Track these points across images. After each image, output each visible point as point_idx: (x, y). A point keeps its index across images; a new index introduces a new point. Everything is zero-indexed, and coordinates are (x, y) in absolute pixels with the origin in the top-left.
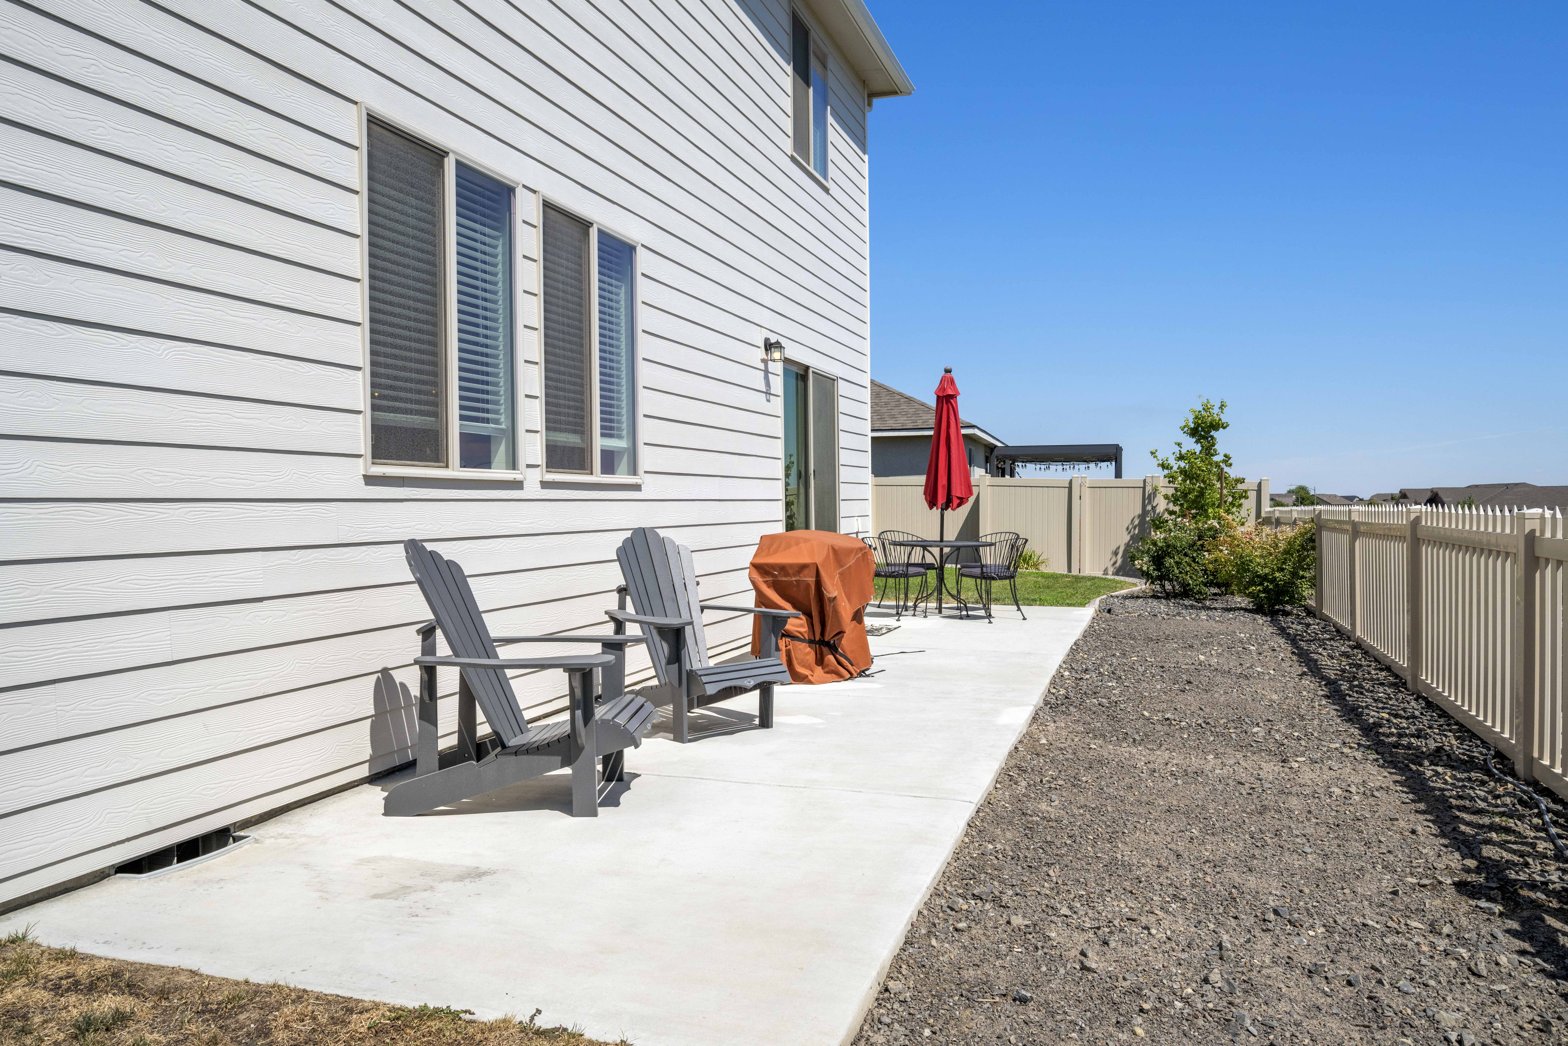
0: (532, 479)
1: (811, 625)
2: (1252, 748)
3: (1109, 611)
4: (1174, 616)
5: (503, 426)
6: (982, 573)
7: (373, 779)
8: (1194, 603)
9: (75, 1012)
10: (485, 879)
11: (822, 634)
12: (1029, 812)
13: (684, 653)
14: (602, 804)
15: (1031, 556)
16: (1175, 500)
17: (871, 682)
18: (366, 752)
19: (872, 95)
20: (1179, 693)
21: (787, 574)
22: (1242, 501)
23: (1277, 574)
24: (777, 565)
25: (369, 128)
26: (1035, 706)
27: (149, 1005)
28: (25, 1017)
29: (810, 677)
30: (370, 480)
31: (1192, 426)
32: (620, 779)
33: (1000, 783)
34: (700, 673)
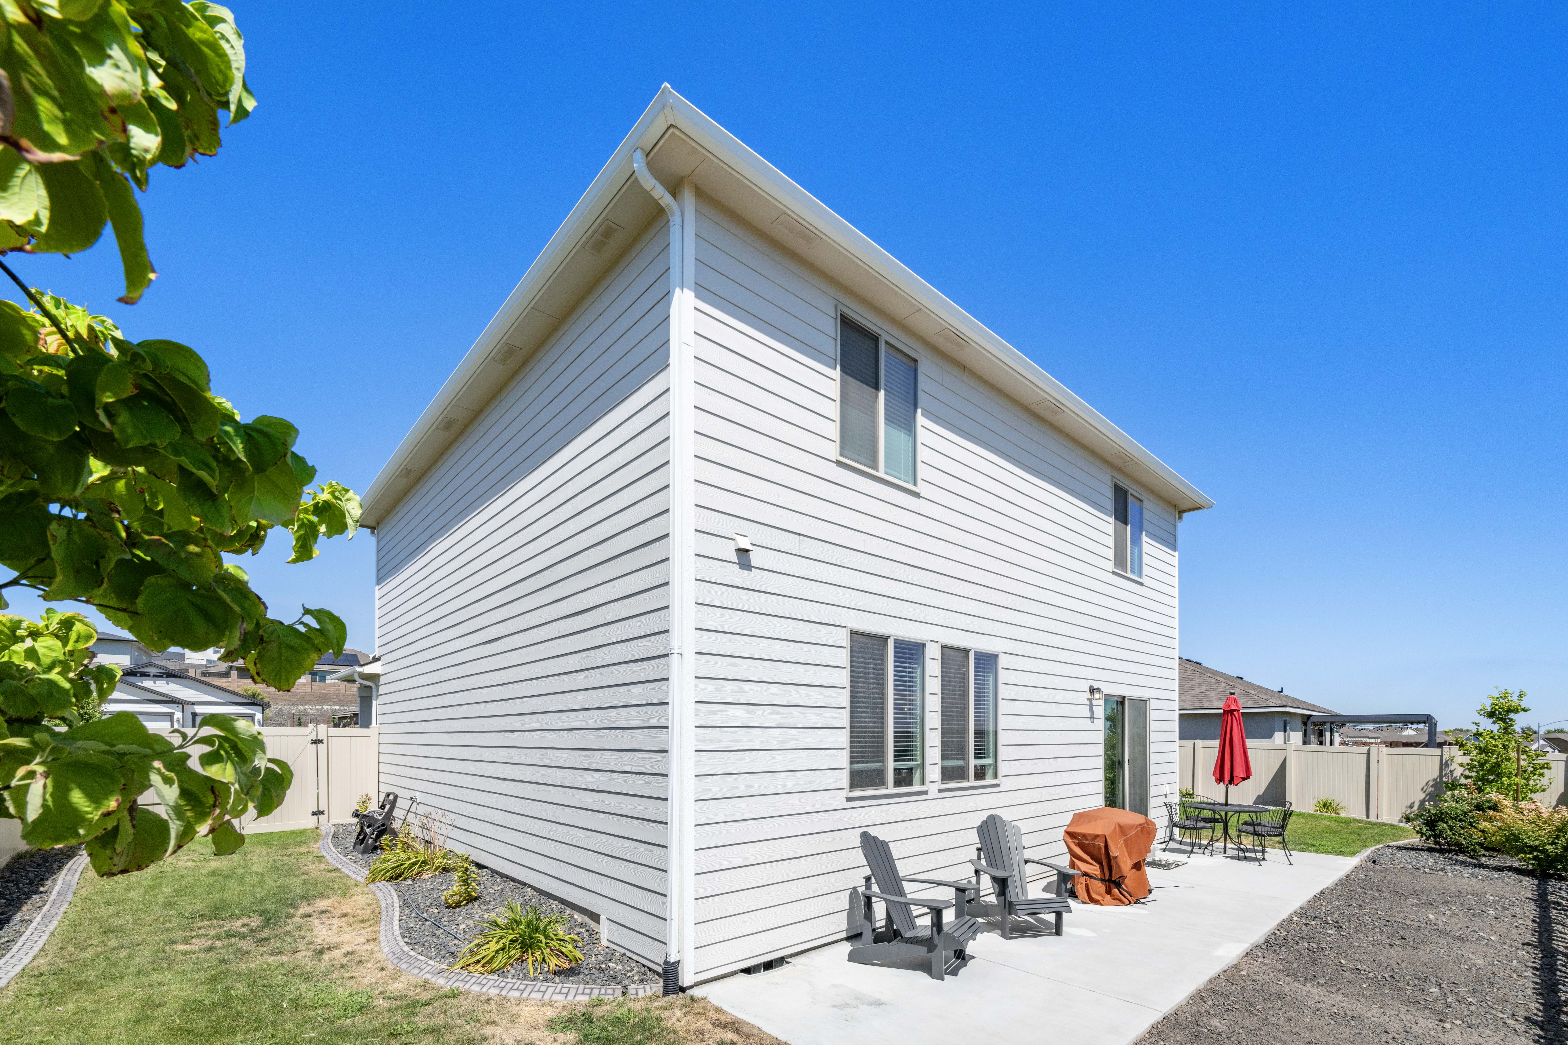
0: (933, 789)
1: (1102, 870)
2: (1419, 1005)
3: (1374, 862)
4: (1437, 871)
5: (918, 762)
6: (1255, 830)
7: (848, 939)
8: (1468, 859)
9: (718, 1036)
10: (881, 1007)
11: (1110, 875)
12: (1201, 1024)
13: (1007, 891)
14: (949, 974)
15: (1331, 803)
16: (1471, 768)
17: (1143, 909)
18: (845, 926)
19: (1181, 512)
20: (1388, 946)
21: (1087, 839)
22: (1545, 771)
23: (1548, 847)
24: (1081, 833)
25: (851, 636)
26: (1251, 945)
27: (743, 1039)
28: (703, 1034)
29: (1101, 901)
30: (849, 799)
31: (1489, 710)
32: (963, 959)
33: (1192, 1000)
34: (1015, 903)
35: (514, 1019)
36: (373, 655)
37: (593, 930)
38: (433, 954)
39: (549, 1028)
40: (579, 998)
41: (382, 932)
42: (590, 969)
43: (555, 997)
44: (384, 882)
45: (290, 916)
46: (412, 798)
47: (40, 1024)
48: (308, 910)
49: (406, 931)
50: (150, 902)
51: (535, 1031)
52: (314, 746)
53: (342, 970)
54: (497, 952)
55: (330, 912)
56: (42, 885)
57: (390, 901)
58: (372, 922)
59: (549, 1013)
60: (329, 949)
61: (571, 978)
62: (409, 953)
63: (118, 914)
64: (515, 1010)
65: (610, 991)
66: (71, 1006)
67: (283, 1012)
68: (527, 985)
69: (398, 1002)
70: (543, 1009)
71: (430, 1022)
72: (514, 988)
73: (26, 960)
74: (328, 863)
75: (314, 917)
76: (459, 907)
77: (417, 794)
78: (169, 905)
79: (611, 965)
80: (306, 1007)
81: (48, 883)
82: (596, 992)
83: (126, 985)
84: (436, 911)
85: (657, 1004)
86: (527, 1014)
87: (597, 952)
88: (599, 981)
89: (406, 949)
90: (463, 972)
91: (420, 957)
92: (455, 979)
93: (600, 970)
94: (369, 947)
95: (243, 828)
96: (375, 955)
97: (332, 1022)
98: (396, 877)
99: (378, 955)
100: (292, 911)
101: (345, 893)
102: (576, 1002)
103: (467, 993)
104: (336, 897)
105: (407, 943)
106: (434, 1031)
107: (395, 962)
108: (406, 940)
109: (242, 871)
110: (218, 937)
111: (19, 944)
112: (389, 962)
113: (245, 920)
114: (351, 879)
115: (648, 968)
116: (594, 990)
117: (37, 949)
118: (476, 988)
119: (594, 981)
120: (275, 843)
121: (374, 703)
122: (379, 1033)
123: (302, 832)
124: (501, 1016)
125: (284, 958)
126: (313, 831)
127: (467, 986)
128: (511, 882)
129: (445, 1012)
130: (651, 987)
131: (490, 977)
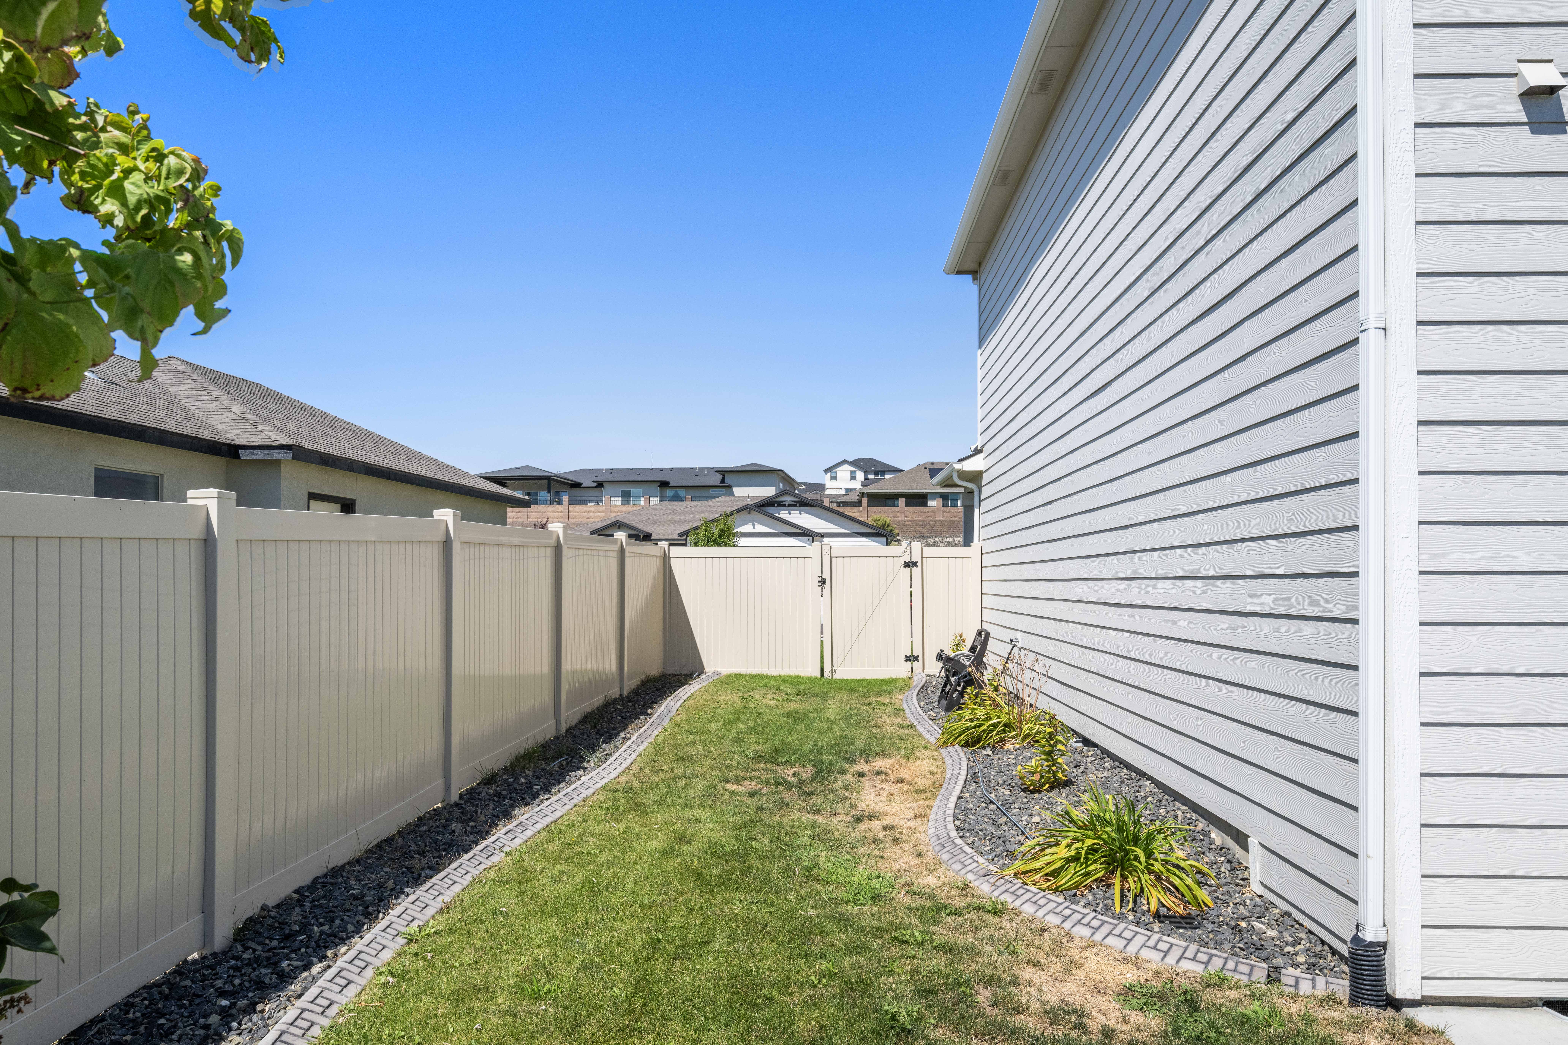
35: (1070, 968)
36: (975, 446)
37: (1240, 863)
38: (986, 849)
39: (1122, 998)
40: (1185, 965)
41: (935, 809)
42: (1220, 925)
43: (1145, 953)
44: (957, 747)
45: (843, 772)
46: (1012, 641)
47: (596, 836)
48: (863, 767)
49: (962, 811)
50: (723, 735)
51: (1098, 996)
52: (908, 569)
53: (873, 846)
54: (1068, 860)
55: (886, 774)
56: (651, 708)
57: (956, 772)
58: (929, 794)
59: (1129, 975)
60: (870, 817)
61: (1181, 931)
62: (955, 841)
63: (693, 744)
64: (1076, 954)
65: (1245, 969)
66: (623, 825)
67: (792, 879)
68: (1104, 922)
69: (922, 902)
70: (1122, 966)
71: (950, 938)
72: (1083, 921)
73: (614, 775)
74: (905, 718)
75: (868, 778)
76: (1039, 792)
77: (1019, 635)
78: (737, 740)
79: (1257, 925)
80: (817, 879)
81: (655, 706)
82: (1217, 963)
83: (670, 816)
84: (1008, 793)
85: (1329, 1014)
86: (1094, 968)
87: (1238, 900)
88: (1227, 946)
89: (953, 834)
90: (1016, 881)
91: (968, 849)
92: (1003, 888)
93: (1236, 929)
94: (912, 824)
95: (835, 671)
96: (918, 835)
97: (838, 905)
98: (973, 742)
99: (920, 836)
100: (846, 766)
101: (910, 755)
102: (1179, 971)
103: (1016, 912)
104: (898, 757)
105: (958, 828)
106: (951, 950)
107: (937, 848)
108: (958, 823)
109: (815, 715)
110: (767, 783)
111: (613, 758)
112: (931, 848)
113: (798, 769)
114: (924, 738)
115: (1331, 947)
116: (1214, 958)
117: (624, 766)
118: (1029, 909)
119: (1218, 945)
120: (860, 689)
121: (976, 511)
122: (883, 933)
123: (893, 681)
124: (1051, 958)
125: (820, 819)
126: (904, 680)
127: (1018, 903)
128: (1125, 770)
129: (976, 929)
130: (1327, 982)
131: (1053, 897)
